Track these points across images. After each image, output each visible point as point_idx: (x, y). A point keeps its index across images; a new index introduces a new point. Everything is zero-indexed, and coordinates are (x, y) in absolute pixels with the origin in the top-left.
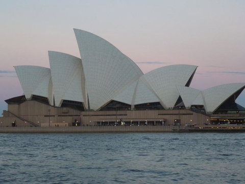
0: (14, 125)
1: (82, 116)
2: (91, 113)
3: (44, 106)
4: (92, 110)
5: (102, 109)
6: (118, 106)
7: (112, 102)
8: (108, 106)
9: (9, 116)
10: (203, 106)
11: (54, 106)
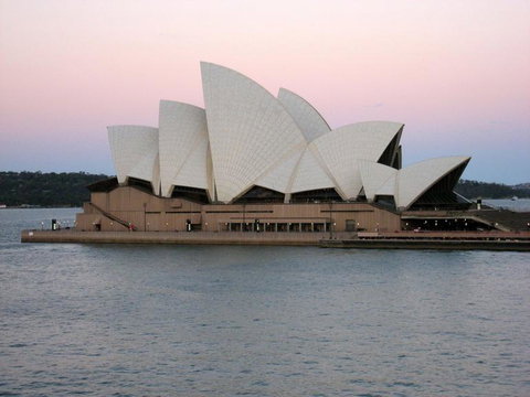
0: (98, 227)
1: (203, 213)
2: (218, 208)
3: (144, 195)
4: (222, 204)
5: (237, 201)
6: (264, 195)
7: (255, 188)
8: (248, 196)
9: (91, 212)
10: (393, 197)
11: (160, 197)
